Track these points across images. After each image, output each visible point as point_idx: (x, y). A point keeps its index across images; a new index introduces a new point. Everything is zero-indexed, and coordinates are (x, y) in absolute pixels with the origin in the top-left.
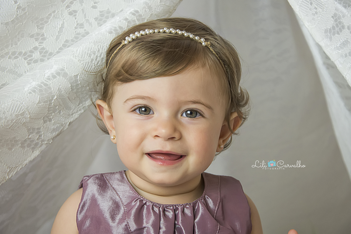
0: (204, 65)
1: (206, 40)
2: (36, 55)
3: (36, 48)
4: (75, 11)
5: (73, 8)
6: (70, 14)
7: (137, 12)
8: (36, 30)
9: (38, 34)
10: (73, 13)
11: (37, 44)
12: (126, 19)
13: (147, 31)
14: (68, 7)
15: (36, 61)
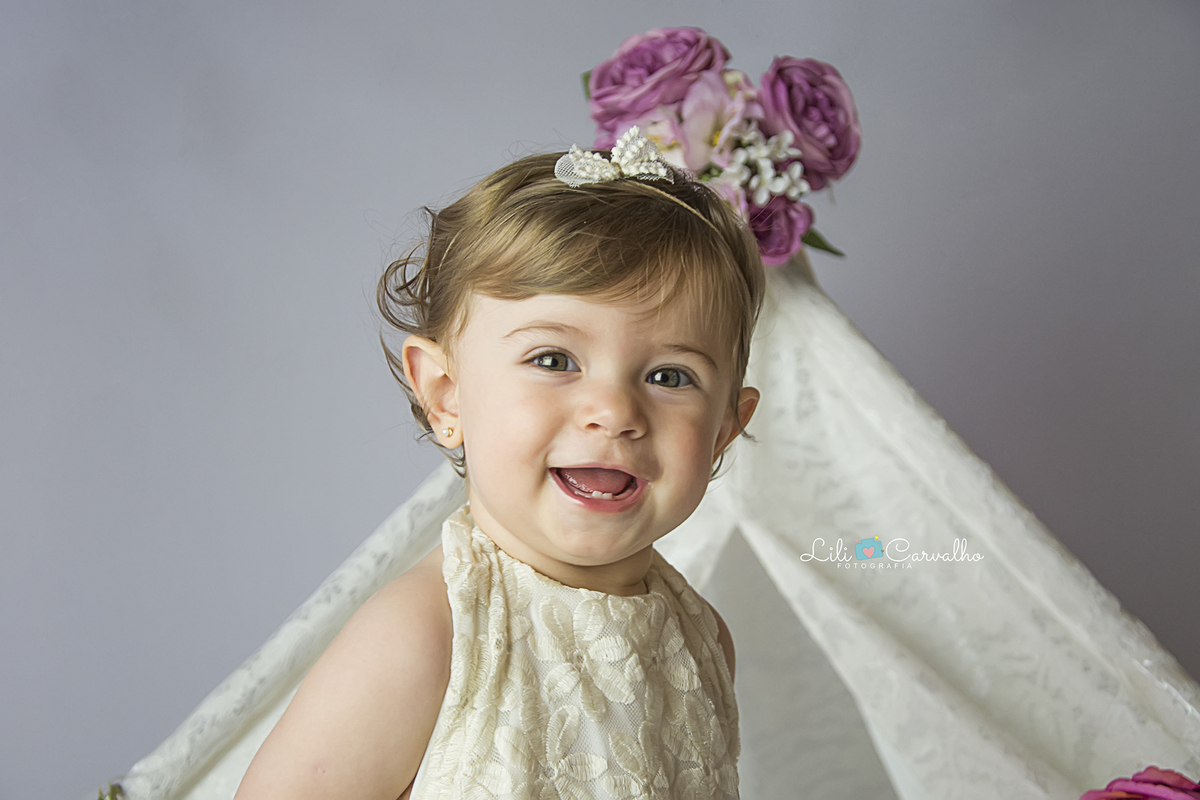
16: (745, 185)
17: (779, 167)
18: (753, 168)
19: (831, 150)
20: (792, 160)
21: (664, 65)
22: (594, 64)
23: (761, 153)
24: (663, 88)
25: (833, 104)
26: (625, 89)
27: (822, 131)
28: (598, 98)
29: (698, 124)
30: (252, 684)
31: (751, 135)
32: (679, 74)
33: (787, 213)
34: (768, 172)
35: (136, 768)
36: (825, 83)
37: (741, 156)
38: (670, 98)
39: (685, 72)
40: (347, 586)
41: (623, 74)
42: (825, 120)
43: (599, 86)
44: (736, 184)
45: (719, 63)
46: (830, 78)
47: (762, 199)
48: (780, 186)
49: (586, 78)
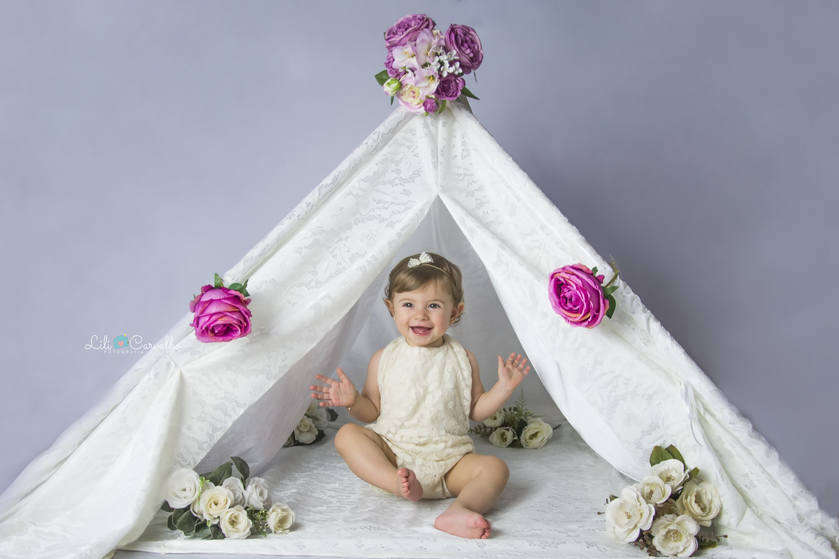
2: (313, 284)
3: (312, 280)
4: (336, 255)
5: (334, 253)
6: (333, 257)
7: (374, 255)
8: (312, 268)
9: (313, 271)
10: (335, 256)
11: (313, 277)
14: (331, 253)
15: (313, 288)
16: (439, 70)
17: (452, 64)
18: (442, 64)
19: (472, 58)
20: (455, 61)
21: (411, 27)
22: (386, 29)
23: (444, 58)
24: (410, 35)
25: (473, 42)
26: (397, 36)
27: (468, 51)
28: (387, 40)
29: (422, 48)
30: (264, 246)
31: (441, 51)
32: (416, 30)
33: (455, 81)
34: (447, 65)
35: (228, 273)
36: (470, 34)
37: (437, 59)
38: (413, 39)
39: (418, 29)
40: (297, 214)
41: (397, 31)
42: (469, 47)
43: (388, 35)
44: (436, 69)
45: (431, 26)
46: (472, 32)
47: (445, 75)
48: (451, 70)
49: (385, 33)
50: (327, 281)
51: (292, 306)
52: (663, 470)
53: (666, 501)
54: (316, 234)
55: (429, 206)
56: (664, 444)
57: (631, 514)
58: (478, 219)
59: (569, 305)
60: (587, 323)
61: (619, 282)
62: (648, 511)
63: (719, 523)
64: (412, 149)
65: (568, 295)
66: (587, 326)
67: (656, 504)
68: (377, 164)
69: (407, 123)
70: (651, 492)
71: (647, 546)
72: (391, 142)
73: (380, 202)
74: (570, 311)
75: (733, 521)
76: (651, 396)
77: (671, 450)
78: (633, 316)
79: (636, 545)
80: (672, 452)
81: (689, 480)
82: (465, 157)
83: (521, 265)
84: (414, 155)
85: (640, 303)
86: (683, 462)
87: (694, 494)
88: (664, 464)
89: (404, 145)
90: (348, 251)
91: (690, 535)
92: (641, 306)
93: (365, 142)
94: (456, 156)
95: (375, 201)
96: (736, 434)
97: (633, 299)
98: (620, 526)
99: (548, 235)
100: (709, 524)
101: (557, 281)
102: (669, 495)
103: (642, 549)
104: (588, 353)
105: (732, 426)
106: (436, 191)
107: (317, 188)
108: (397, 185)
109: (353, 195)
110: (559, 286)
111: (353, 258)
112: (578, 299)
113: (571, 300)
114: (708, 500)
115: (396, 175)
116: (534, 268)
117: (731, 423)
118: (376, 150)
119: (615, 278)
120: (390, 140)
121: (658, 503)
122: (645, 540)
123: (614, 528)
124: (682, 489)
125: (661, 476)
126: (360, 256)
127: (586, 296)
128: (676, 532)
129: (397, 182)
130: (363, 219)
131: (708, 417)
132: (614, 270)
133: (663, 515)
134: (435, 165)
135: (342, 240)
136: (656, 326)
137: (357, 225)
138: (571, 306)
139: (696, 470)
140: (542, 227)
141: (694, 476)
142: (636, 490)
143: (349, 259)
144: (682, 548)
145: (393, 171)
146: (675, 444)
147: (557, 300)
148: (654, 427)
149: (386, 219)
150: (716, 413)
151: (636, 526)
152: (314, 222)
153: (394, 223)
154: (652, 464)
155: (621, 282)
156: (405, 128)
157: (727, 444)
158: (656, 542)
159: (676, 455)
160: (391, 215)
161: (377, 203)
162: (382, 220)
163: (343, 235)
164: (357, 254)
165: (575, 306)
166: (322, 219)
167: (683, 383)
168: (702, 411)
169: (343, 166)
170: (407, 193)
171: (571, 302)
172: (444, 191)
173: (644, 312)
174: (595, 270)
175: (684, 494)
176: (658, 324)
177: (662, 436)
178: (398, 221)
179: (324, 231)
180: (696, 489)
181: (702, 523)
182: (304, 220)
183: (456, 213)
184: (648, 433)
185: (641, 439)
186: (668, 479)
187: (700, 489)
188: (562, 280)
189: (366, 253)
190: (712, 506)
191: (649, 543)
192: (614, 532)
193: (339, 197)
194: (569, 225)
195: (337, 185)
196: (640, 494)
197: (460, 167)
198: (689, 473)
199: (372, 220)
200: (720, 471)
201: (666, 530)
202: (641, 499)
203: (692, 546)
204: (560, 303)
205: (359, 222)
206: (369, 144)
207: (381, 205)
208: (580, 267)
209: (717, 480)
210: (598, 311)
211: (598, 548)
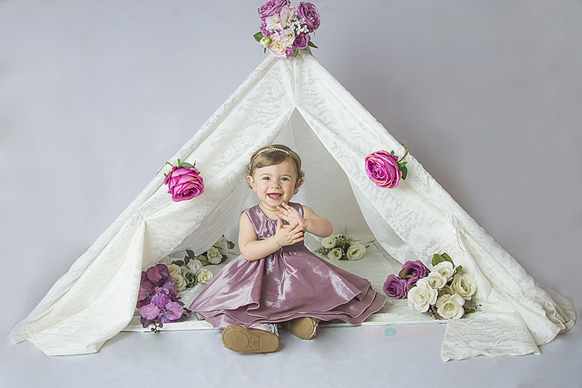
0: (288, 161)
1: (289, 152)
2: (222, 164)
3: (221, 162)
5: (234, 145)
6: (233, 147)
8: (221, 155)
10: (235, 147)
11: (222, 160)
12: (255, 149)
13: (267, 149)
14: (232, 145)
15: (222, 166)
16: (295, 30)
17: (302, 26)
18: (296, 27)
19: (314, 23)
20: (304, 24)
21: (276, 5)
22: (260, 7)
23: (298, 23)
24: (276, 9)
25: (314, 13)
26: (267, 10)
27: (312, 18)
28: (261, 13)
29: (284, 17)
31: (296, 19)
32: (279, 6)
33: (304, 37)
34: (299, 27)
36: (312, 8)
37: (293, 23)
38: (277, 12)
39: (281, 6)
40: (211, 122)
41: (267, 7)
42: (312, 16)
43: (261, 10)
44: (293, 30)
45: (288, 4)
46: (313, 7)
47: (298, 33)
48: (302, 30)
49: (259, 9)
50: (230, 162)
51: (210, 178)
52: (440, 268)
53: (444, 287)
54: (223, 134)
55: (291, 114)
56: (440, 253)
57: (424, 296)
58: (322, 122)
59: (378, 176)
60: (389, 186)
61: (409, 157)
62: (434, 293)
63: (476, 298)
64: (278, 80)
65: (376, 170)
66: (390, 188)
67: (438, 289)
68: (257, 90)
69: (274, 64)
70: (435, 282)
71: (434, 314)
72: (266, 76)
73: (261, 112)
74: (379, 179)
75: (484, 296)
76: (431, 224)
77: (444, 256)
78: (418, 176)
79: (428, 314)
80: (445, 257)
81: (456, 273)
82: (311, 84)
83: (349, 148)
84: (280, 84)
85: (423, 168)
86: (452, 263)
87: (460, 281)
88: (440, 265)
89: (273, 77)
90: (242, 143)
91: (459, 306)
92: (424, 170)
93: (250, 76)
94: (305, 83)
95: (257, 112)
96: (483, 244)
97: (418, 166)
98: (417, 303)
99: (364, 129)
100: (470, 299)
101: (370, 162)
102: (446, 283)
103: (431, 316)
104: (392, 200)
105: (481, 240)
106: (294, 105)
107: (223, 106)
108: (270, 102)
109: (244, 109)
110: (371, 165)
111: (245, 148)
112: (383, 173)
113: (379, 172)
114: (469, 284)
115: (270, 96)
116: (357, 149)
117: (480, 238)
118: (257, 81)
119: (407, 154)
120: (265, 74)
121: (440, 288)
122: (433, 311)
123: (414, 304)
124: (453, 279)
125: (439, 272)
126: (250, 146)
127: (387, 171)
128: (451, 304)
129: (270, 100)
130: (250, 123)
131: (466, 236)
132: (406, 149)
133: (442, 295)
134: (293, 89)
135: (238, 137)
136: (433, 182)
137: (247, 127)
138: (379, 177)
139: (460, 267)
140: (361, 125)
141: (459, 270)
142: (425, 281)
143: (243, 148)
144: (455, 314)
145: (267, 94)
146: (447, 252)
147: (371, 174)
148: (433, 243)
149: (265, 123)
150: (471, 233)
151: (427, 302)
152: (221, 127)
153: (270, 125)
154: (434, 265)
155: (410, 156)
156: (273, 67)
157: (478, 250)
158: (439, 311)
159: (448, 259)
160: (268, 121)
161: (259, 114)
162: (262, 124)
163: (239, 134)
164: (248, 145)
165: (382, 176)
166: (227, 124)
167: (450, 216)
168: (463, 232)
169: (238, 91)
170: (277, 107)
171: (379, 174)
172: (299, 105)
173: (425, 174)
174: (393, 152)
175: (454, 282)
176: (435, 180)
177: (439, 248)
178: (272, 124)
179: (227, 132)
180: (461, 278)
181: (465, 299)
182: (215, 126)
183: (307, 118)
184: (430, 246)
185: (426, 250)
186: (444, 274)
187: (463, 278)
188: (372, 161)
189: (253, 144)
190: (471, 287)
191: (435, 312)
192: (414, 307)
193: (235, 111)
194: (378, 122)
195: (235, 103)
196: (428, 284)
197: (309, 90)
198: (456, 269)
199: (256, 124)
200: (475, 267)
201: (445, 304)
202: (429, 286)
203: (461, 312)
204: (373, 175)
205: (248, 125)
206: (253, 77)
207: (262, 114)
208: (383, 152)
209: (474, 272)
210: (396, 178)
211: (404, 316)
